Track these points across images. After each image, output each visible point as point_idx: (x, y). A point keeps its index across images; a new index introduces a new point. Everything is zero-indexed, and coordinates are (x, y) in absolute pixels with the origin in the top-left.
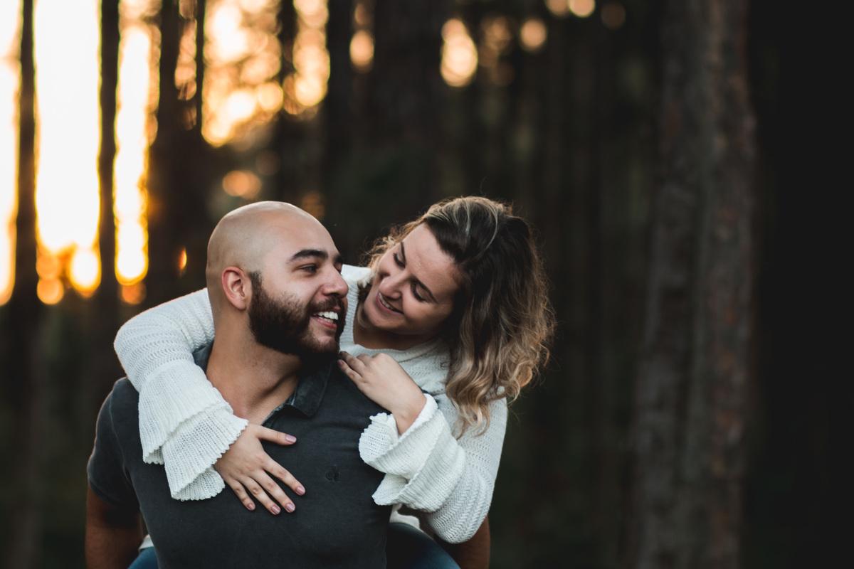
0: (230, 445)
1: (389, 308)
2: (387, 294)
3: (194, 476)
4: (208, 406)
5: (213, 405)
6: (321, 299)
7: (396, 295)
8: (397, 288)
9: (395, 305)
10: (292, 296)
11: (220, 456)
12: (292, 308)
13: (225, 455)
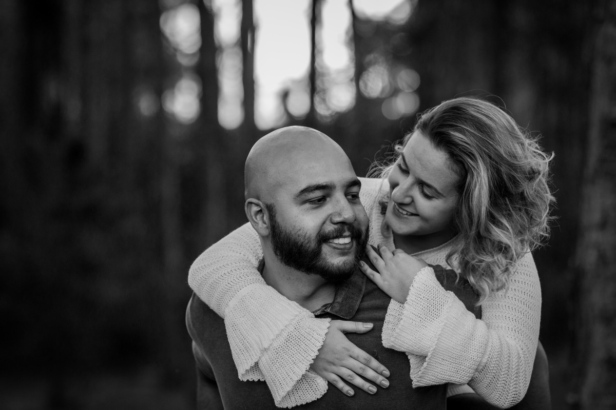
0: (319, 350)
1: (407, 214)
2: (400, 201)
3: (292, 384)
4: (292, 318)
5: (297, 316)
6: (330, 228)
7: (408, 200)
8: (407, 193)
9: (410, 209)
10: (300, 230)
11: (312, 362)
12: (302, 240)
13: (317, 359)
